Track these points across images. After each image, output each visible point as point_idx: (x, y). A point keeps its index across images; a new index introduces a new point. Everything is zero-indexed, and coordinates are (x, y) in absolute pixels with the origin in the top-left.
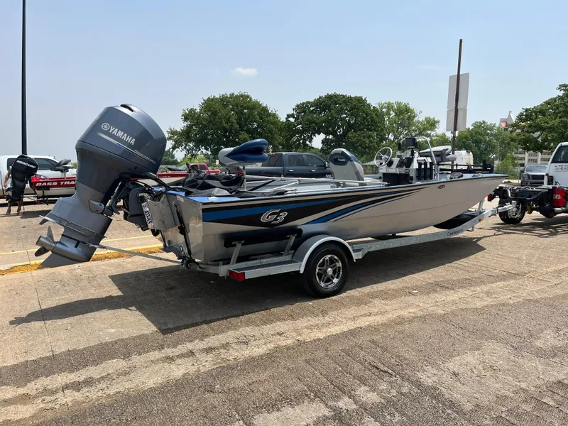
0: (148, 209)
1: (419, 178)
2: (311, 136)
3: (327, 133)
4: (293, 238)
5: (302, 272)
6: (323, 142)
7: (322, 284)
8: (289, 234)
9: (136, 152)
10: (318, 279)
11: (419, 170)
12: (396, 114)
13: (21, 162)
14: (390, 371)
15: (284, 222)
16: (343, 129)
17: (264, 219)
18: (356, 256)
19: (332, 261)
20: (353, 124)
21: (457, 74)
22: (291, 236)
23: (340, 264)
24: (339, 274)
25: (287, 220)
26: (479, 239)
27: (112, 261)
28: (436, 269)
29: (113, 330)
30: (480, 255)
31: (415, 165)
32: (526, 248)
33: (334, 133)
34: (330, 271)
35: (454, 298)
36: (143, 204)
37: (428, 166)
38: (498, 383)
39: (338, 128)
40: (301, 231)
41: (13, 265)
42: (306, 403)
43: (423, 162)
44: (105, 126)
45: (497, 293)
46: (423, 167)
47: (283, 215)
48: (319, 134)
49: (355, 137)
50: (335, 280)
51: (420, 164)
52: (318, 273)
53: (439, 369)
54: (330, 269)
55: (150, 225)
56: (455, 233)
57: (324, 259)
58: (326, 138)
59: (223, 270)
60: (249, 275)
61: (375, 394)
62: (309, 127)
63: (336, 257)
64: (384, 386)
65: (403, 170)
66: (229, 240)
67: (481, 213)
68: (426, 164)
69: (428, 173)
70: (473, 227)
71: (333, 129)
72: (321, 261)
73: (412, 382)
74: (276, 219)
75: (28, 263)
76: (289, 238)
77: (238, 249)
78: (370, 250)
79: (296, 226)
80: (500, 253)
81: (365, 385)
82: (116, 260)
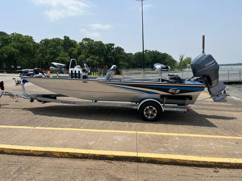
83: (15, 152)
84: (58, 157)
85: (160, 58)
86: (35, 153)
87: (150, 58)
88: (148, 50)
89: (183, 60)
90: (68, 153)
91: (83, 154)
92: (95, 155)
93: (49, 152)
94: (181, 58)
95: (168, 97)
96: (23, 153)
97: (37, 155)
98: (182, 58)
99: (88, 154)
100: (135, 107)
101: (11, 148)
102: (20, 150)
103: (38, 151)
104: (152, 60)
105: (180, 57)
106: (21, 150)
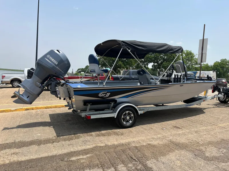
0: (58, 90)
1: (174, 82)
2: (148, 63)
3: (154, 63)
4: (113, 104)
5: (115, 117)
6: (152, 66)
7: (125, 123)
8: (111, 102)
9: (57, 67)
10: (122, 121)
11: (175, 78)
12: (186, 55)
13: (32, 71)
14: (136, 160)
15: (109, 97)
16: (161, 61)
17: (100, 95)
18: (140, 112)
19: (129, 114)
20: (166, 59)
21: (202, 39)
22: (112, 103)
23: (133, 115)
24: (132, 119)
25: (110, 96)
26: (205, 109)
27: (52, 109)
28: (179, 120)
29: (39, 135)
30: (201, 115)
31: (173, 76)
32: (224, 114)
33: (157, 62)
34: (128, 118)
35: (180, 132)
36: (56, 88)
37: (179, 77)
38: (180, 169)
39: (159, 61)
40: (116, 101)
41: (17, 108)
42: (96, 169)
43: (176, 75)
44: (48, 56)
45: (200, 132)
46: (176, 77)
47: (108, 94)
48: (151, 63)
49: (166, 64)
50: (131, 122)
51: (175, 76)
52: (123, 118)
53: (158, 161)
54: (128, 117)
55: (59, 96)
56: (189, 105)
57: (126, 113)
58: (154, 65)
59: (83, 115)
60: (93, 117)
61: (126, 168)
62: (147, 60)
63: (131, 112)
64: (130, 165)
65: (168, 78)
66: (86, 103)
67: (206, 97)
68: (178, 76)
69: (179, 80)
70: (200, 103)
71: (157, 61)
72: (124, 113)
73: (143, 165)
74: (105, 96)
75: (22, 108)
76: (111, 103)
77: (89, 106)
78: (148, 110)
79: (115, 99)
80: (211, 115)
81: (123, 164)
82: (54, 109)
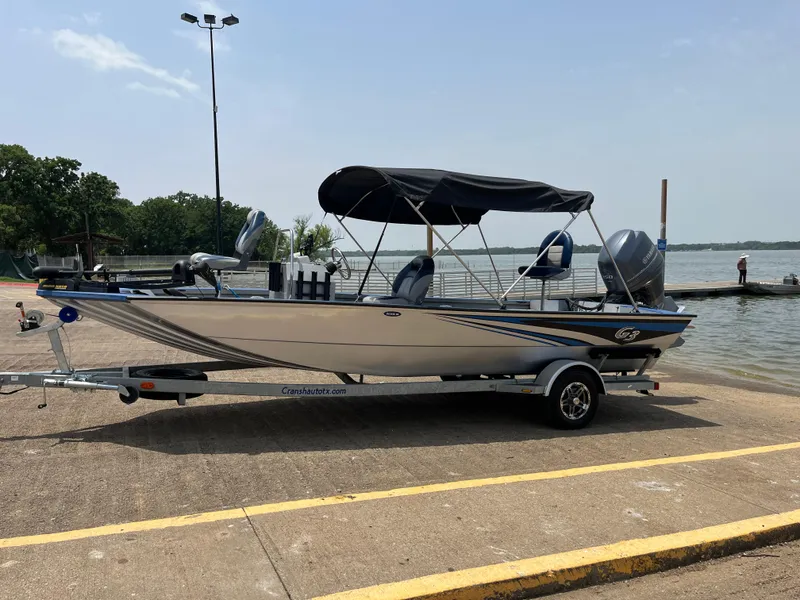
83: (496, 593)
84: (629, 577)
85: (235, 223)
86: (562, 582)
87: (201, 221)
88: (188, 195)
89: (306, 232)
90: (651, 556)
91: (687, 548)
92: (715, 543)
93: (603, 565)
94: (300, 228)
95: (612, 353)
96: (524, 589)
97: (568, 584)
98: (303, 229)
99: (699, 547)
100: (537, 390)
101: (485, 582)
102: (514, 580)
103: (570, 570)
104: (205, 228)
105: (296, 223)
106: (518, 579)
